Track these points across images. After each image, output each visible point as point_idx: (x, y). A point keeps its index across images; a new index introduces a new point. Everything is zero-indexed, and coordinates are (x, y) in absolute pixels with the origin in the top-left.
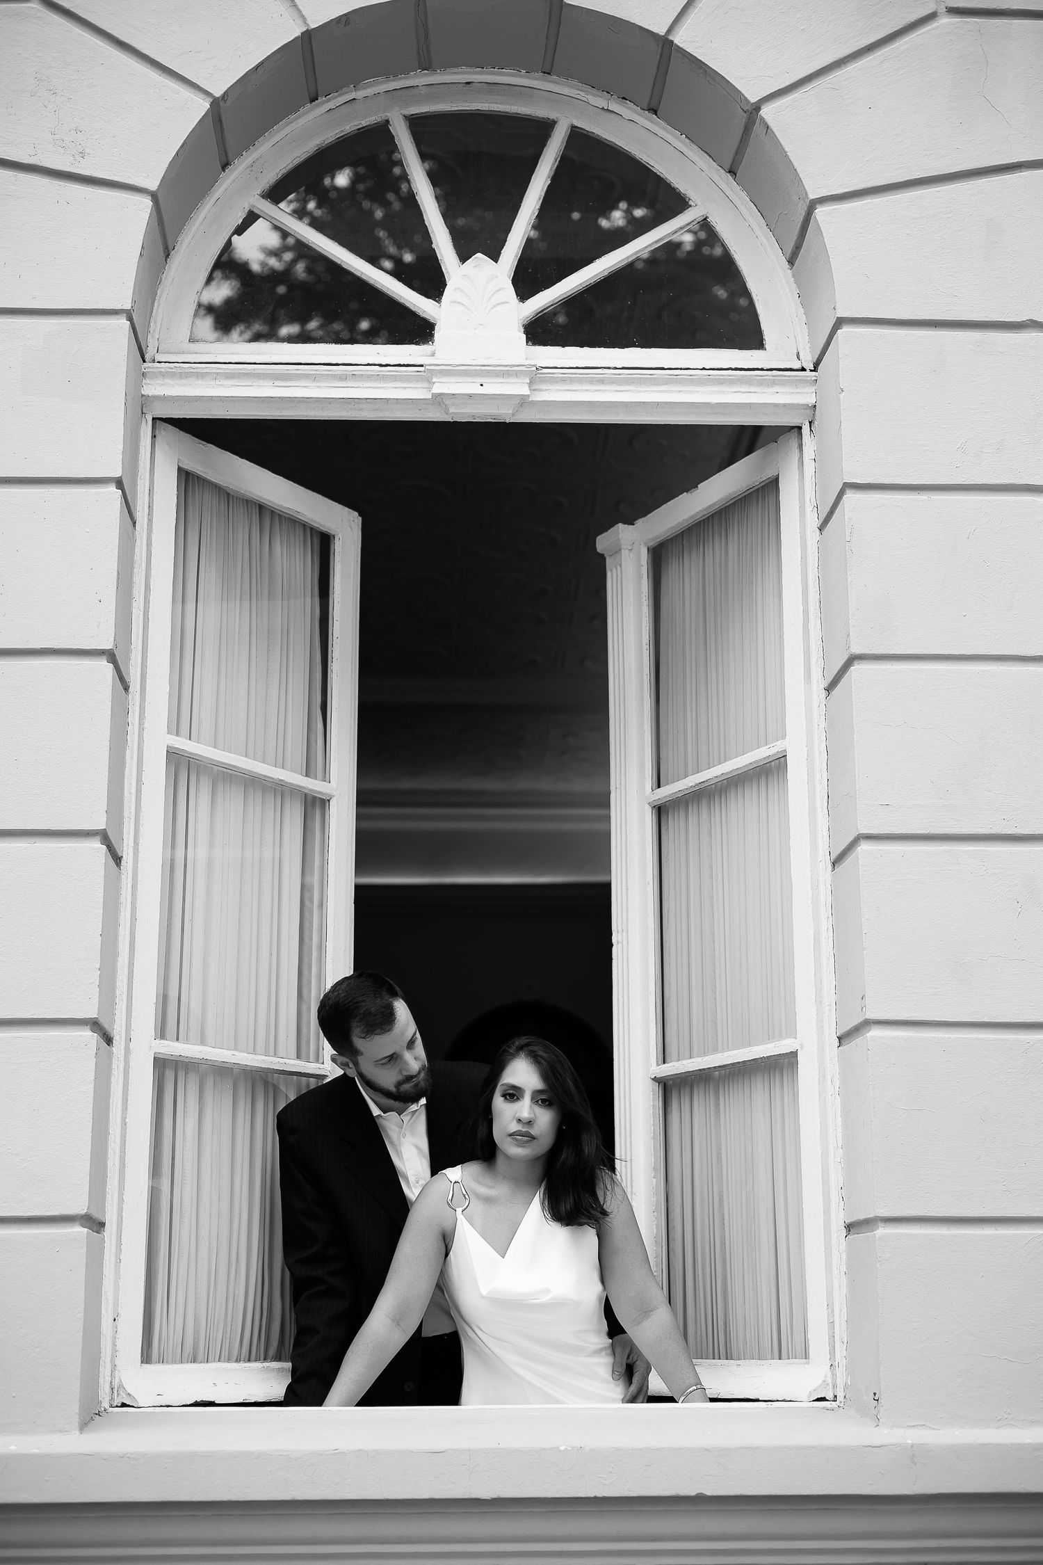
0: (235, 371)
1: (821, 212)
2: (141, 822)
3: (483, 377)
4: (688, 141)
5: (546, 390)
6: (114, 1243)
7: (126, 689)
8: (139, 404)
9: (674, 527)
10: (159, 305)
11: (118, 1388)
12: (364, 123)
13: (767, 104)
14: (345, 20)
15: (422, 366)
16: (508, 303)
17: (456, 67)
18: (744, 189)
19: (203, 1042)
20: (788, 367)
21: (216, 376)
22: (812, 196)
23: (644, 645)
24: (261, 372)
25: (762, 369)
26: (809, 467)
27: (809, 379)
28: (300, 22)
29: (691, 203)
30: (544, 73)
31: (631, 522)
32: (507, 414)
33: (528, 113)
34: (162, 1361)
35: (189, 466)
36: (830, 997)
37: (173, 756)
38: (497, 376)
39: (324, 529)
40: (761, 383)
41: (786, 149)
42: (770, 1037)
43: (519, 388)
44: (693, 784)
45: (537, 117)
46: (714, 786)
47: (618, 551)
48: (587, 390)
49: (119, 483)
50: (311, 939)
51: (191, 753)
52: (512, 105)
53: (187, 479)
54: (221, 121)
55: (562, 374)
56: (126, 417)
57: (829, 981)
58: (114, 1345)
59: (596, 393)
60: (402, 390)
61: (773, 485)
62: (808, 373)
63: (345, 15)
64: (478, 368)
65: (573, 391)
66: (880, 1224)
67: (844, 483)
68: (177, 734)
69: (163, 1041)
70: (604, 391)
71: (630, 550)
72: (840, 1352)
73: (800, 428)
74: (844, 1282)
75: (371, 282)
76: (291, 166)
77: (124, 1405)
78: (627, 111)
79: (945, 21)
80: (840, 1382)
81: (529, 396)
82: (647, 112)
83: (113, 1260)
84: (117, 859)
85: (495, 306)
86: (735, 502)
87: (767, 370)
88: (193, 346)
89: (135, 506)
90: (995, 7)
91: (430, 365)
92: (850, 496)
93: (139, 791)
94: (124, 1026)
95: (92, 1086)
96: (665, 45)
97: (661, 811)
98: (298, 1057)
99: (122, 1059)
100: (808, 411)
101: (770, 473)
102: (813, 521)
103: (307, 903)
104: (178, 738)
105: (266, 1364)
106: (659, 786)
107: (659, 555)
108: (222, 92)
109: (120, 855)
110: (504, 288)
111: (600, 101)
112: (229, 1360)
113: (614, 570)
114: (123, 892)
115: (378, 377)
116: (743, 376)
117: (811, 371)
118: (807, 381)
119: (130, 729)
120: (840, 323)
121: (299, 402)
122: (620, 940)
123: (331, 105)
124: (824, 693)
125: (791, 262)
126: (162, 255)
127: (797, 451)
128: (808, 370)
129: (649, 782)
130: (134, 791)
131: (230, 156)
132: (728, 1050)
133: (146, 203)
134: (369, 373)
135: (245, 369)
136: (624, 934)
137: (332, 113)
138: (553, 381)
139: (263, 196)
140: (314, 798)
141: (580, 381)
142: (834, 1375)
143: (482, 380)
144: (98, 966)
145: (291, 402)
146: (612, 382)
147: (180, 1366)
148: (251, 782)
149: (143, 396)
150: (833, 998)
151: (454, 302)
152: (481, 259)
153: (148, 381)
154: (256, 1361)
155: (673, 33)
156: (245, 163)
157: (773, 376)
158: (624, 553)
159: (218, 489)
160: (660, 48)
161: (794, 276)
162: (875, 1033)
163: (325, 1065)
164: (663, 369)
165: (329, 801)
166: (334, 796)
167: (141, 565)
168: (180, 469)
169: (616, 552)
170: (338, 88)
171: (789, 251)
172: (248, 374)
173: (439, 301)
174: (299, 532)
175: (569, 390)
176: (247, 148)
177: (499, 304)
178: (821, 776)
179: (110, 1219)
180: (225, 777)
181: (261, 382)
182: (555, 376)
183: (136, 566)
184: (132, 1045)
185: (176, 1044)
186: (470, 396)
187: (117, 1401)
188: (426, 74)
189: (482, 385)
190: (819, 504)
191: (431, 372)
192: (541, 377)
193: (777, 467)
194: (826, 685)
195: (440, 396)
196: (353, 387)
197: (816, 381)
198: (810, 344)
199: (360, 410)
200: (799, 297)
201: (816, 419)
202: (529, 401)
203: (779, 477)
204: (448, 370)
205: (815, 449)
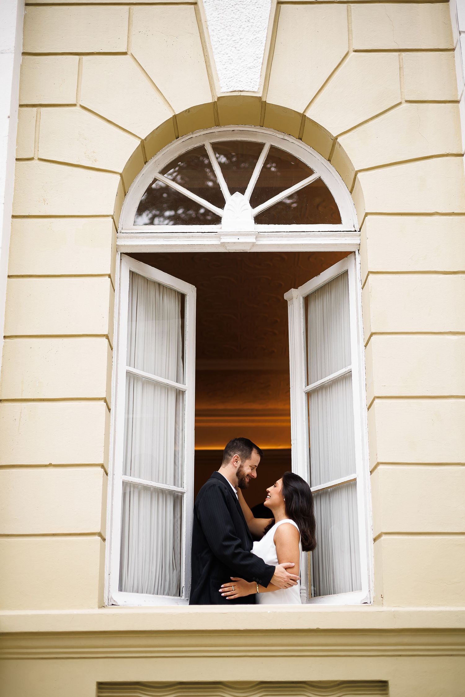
0: (150, 236)
1: (359, 175)
2: (117, 397)
4: (313, 149)
5: (262, 240)
6: (109, 546)
7: (112, 349)
8: (116, 248)
9: (312, 289)
10: (122, 213)
11: (111, 599)
12: (196, 146)
13: (340, 137)
14: (188, 111)
15: (217, 232)
16: (248, 209)
17: (229, 125)
18: (334, 166)
19: (140, 477)
20: (350, 230)
21: (143, 237)
22: (356, 170)
23: (302, 333)
24: (159, 236)
25: (340, 231)
26: (358, 266)
28: (172, 112)
29: (314, 172)
30: (261, 126)
31: (296, 288)
32: (248, 249)
33: (255, 141)
34: (125, 591)
35: (133, 270)
36: (367, 457)
37: (128, 373)
38: (244, 236)
39: (182, 292)
40: (340, 236)
41: (347, 153)
42: (348, 474)
43: (252, 240)
44: (320, 383)
45: (258, 142)
46: (327, 384)
47: (292, 299)
48: (277, 240)
49: (109, 276)
50: (179, 443)
51: (135, 373)
52: (249, 138)
53: (133, 274)
54: (144, 147)
55: (268, 234)
56: (112, 253)
57: (367, 451)
58: (109, 583)
60: (210, 241)
61: (346, 273)
62: (357, 232)
63: (188, 109)
64: (237, 233)
65: (272, 240)
66: (383, 535)
67: (369, 271)
68: (130, 366)
69: (125, 476)
70: (283, 240)
71: (296, 298)
72: (372, 585)
73: (355, 252)
74: (373, 560)
75: (199, 203)
76: (169, 162)
77: (113, 605)
78: (291, 139)
79: (405, 105)
80: (372, 596)
81: (255, 242)
82: (298, 139)
83: (109, 552)
84: (109, 410)
85: (243, 210)
86: (334, 279)
87: (342, 231)
88: (134, 226)
89: (115, 284)
90: (423, 100)
91: (220, 232)
92: (371, 276)
93: (116, 386)
94: (112, 469)
95: (102, 487)
96: (303, 117)
97: (309, 395)
98: (174, 485)
99: (111, 481)
100: (357, 246)
101: (345, 269)
102: (360, 286)
103: (177, 429)
104: (129, 367)
105: (164, 596)
106: (308, 385)
107: (307, 300)
108: (145, 138)
109: (110, 408)
110: (246, 204)
111: (281, 136)
112: (150, 593)
113: (291, 306)
114: (111, 421)
115: (201, 237)
116: (333, 234)
117: (358, 231)
118: (357, 235)
119: (113, 363)
120: (367, 214)
121: (173, 246)
122: (294, 443)
123: (183, 140)
124: (364, 347)
125: (351, 192)
126: (124, 195)
127: (354, 260)
128: (357, 231)
129: (304, 384)
130: (115, 386)
131: (148, 159)
132: (333, 480)
133: (119, 177)
134: (198, 235)
135: (153, 235)
136: (296, 440)
137: (184, 142)
138: (264, 237)
139: (159, 173)
140: (180, 391)
141: (274, 237)
142: (370, 594)
143: (238, 237)
144: (103, 446)
145: (170, 246)
146: (286, 237)
147: (133, 593)
148: (156, 384)
149: (117, 245)
150: (368, 457)
151: (229, 209)
152: (238, 194)
153: (119, 240)
154: (160, 595)
155: (306, 112)
156: (153, 161)
157: (345, 234)
158: (294, 299)
159: (144, 278)
160: (301, 118)
161: (352, 198)
162: (381, 467)
163: (184, 488)
164: (304, 232)
165: (185, 392)
166: (187, 390)
167: (117, 305)
168: (130, 271)
169: (291, 299)
170: (186, 134)
171: (350, 189)
172: (154, 237)
173: (223, 209)
174: (173, 293)
175: (270, 240)
176: (153, 156)
177: (245, 209)
178: (363, 377)
179: (107, 537)
180: (147, 382)
181: (159, 239)
182: (265, 235)
183: (115, 305)
184: (114, 477)
185: (130, 477)
186: (234, 243)
187: (111, 603)
188: (218, 128)
189: (238, 239)
190: (362, 279)
191: (220, 235)
192: (260, 236)
193: (347, 266)
194: (365, 344)
195: (223, 244)
196: (192, 241)
197: (360, 235)
198: (358, 222)
199: (195, 249)
200: (354, 205)
201: (361, 249)
202: (256, 244)
203: (348, 270)
204: (226, 234)
205: (360, 260)
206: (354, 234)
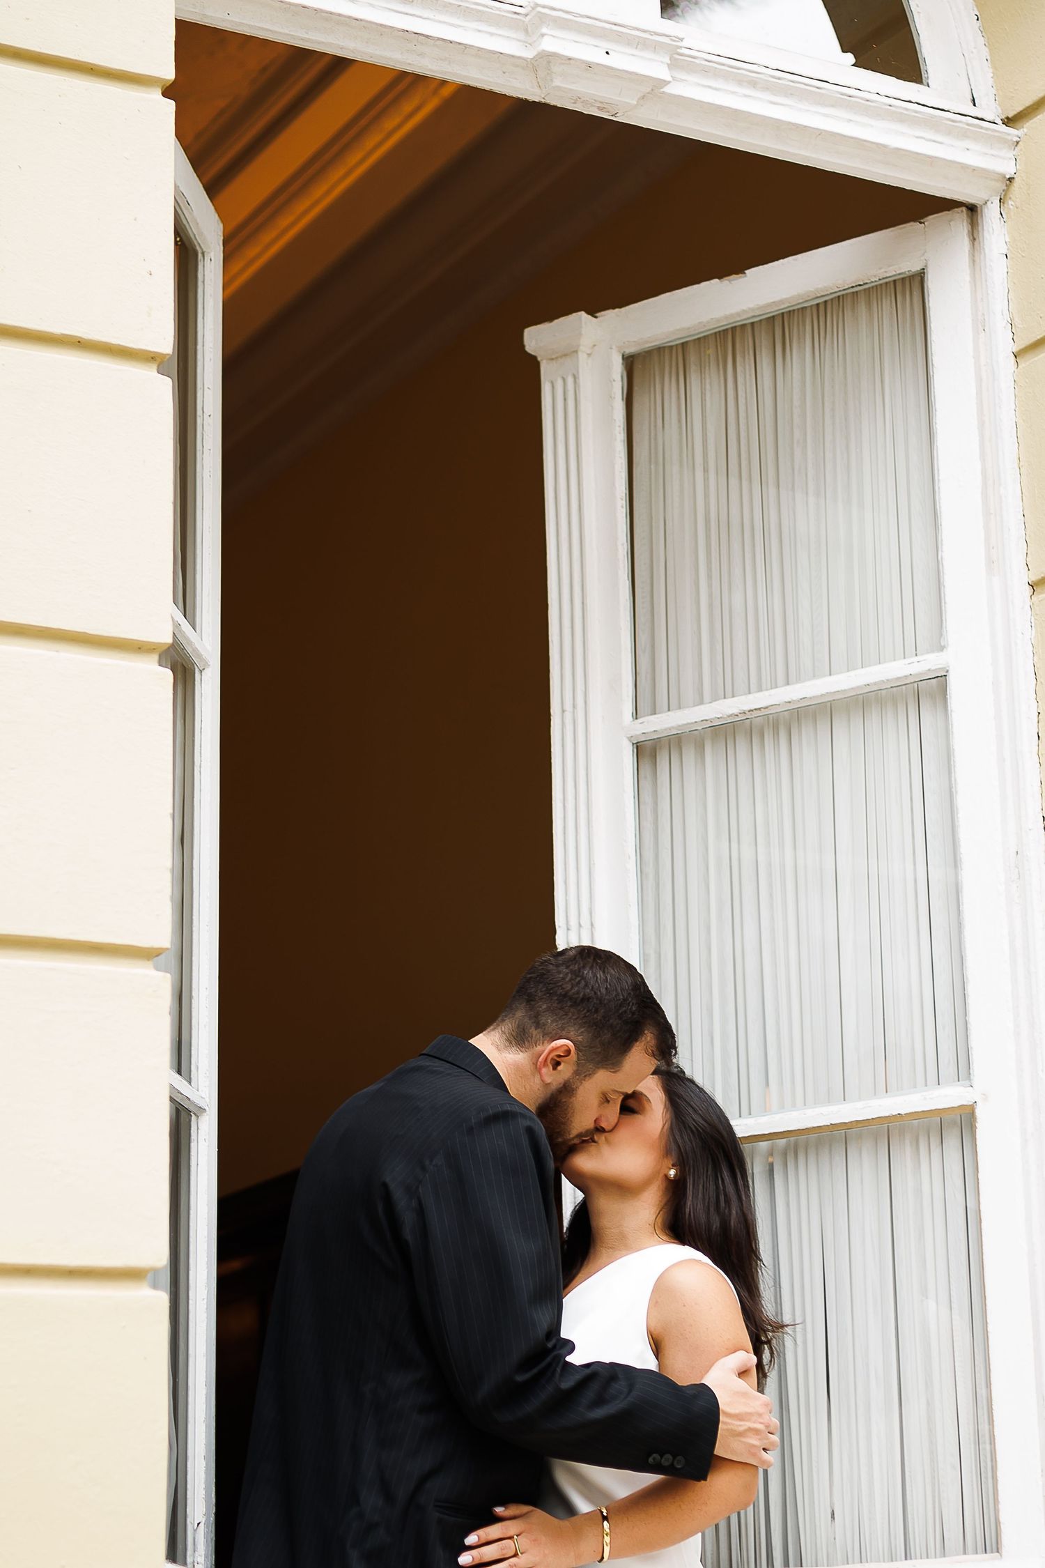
3: (610, 40)
15: (522, 7)
27: (1009, 138)
31: (595, 311)
32: (629, 105)
38: (628, 44)
40: (949, 131)
43: (656, 68)
47: (569, 353)
48: (733, 93)
55: (707, 61)
60: (488, 36)
61: (910, 283)
64: (608, 26)
65: (716, 89)
70: (755, 98)
71: (589, 355)
73: (974, 207)
81: (666, 82)
91: (544, 7)
100: (1001, 183)
101: (905, 266)
102: (1006, 343)
118: (1005, 141)
124: (1029, 590)
127: (967, 240)
129: (628, 706)
138: (691, 68)
141: (727, 76)
143: (608, 45)
146: (766, 87)
157: (968, 124)
165: (201, 672)
175: (710, 87)
182: (697, 61)
186: (590, 66)
189: (607, 53)
190: (1016, 319)
191: (543, 19)
192: (678, 59)
193: (922, 258)
194: (1034, 578)
195: (548, 58)
196: (420, 17)
197: (1018, 143)
198: (997, 90)
199: (422, 55)
200: (978, 20)
201: (1013, 198)
202: (662, 90)
203: (924, 273)
204: (566, 19)
205: (1008, 240)
206: (996, 134)
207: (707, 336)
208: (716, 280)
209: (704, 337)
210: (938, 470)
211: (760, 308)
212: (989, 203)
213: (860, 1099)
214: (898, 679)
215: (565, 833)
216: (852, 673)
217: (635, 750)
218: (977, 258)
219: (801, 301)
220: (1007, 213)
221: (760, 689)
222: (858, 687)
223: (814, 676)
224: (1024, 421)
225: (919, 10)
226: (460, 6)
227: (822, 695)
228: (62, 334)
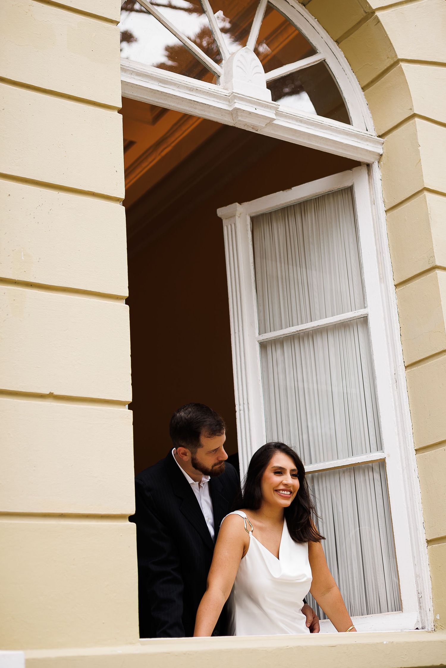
0: (142, 73)
1: (403, 65)
3: (256, 105)
4: (318, 22)
9: (272, 208)
13: (380, 11)
16: (261, 73)
18: (342, 50)
21: (132, 73)
22: (399, 58)
24: (154, 76)
26: (379, 182)
27: (381, 141)
29: (318, 51)
31: (240, 203)
38: (262, 107)
40: (362, 139)
41: (388, 34)
43: (271, 114)
48: (295, 124)
49: (120, 111)
55: (286, 113)
59: (298, 126)
60: (217, 103)
61: (350, 191)
64: (256, 100)
65: (288, 122)
67: (422, 188)
70: (302, 126)
71: (239, 217)
72: (430, 603)
73: (369, 166)
81: (274, 119)
82: (300, 4)
85: (255, 74)
92: (427, 196)
97: (265, 345)
100: (378, 156)
101: (348, 185)
102: (383, 207)
107: (256, 220)
110: (259, 66)
113: (230, 226)
115: (207, 94)
118: (379, 143)
120: (415, 115)
121: (168, 97)
122: (242, 409)
124: (394, 287)
125: (365, 88)
127: (368, 176)
129: (258, 329)
134: (203, 90)
136: (245, 406)
142: (421, 617)
143: (256, 107)
145: (165, 96)
150: (411, 431)
151: (237, 66)
157: (368, 137)
158: (237, 217)
161: (365, 95)
169: (231, 217)
172: (148, 76)
177: (257, 73)
178: (397, 325)
181: (153, 82)
186: (250, 113)
189: (256, 109)
190: (386, 200)
191: (235, 97)
192: (277, 112)
193: (352, 181)
194: (396, 283)
195: (237, 110)
196: (195, 96)
197: (383, 143)
198: (375, 127)
199: (195, 108)
200: (367, 105)
201: (382, 161)
202: (273, 122)
203: (353, 187)
204: (243, 97)
205: (381, 175)
206: (377, 140)
207: (278, 210)
208: (281, 192)
209: (277, 210)
210: (361, 250)
211: (297, 200)
212: (374, 163)
213: (343, 458)
214: (351, 318)
215: (237, 373)
216: (335, 317)
217: (260, 345)
218: (370, 181)
219: (311, 197)
220: (380, 166)
221: (302, 324)
222: (337, 321)
223: (321, 318)
224: (390, 232)
225: (349, 102)
226: (208, 92)
227: (324, 324)
228: (88, 191)
